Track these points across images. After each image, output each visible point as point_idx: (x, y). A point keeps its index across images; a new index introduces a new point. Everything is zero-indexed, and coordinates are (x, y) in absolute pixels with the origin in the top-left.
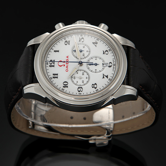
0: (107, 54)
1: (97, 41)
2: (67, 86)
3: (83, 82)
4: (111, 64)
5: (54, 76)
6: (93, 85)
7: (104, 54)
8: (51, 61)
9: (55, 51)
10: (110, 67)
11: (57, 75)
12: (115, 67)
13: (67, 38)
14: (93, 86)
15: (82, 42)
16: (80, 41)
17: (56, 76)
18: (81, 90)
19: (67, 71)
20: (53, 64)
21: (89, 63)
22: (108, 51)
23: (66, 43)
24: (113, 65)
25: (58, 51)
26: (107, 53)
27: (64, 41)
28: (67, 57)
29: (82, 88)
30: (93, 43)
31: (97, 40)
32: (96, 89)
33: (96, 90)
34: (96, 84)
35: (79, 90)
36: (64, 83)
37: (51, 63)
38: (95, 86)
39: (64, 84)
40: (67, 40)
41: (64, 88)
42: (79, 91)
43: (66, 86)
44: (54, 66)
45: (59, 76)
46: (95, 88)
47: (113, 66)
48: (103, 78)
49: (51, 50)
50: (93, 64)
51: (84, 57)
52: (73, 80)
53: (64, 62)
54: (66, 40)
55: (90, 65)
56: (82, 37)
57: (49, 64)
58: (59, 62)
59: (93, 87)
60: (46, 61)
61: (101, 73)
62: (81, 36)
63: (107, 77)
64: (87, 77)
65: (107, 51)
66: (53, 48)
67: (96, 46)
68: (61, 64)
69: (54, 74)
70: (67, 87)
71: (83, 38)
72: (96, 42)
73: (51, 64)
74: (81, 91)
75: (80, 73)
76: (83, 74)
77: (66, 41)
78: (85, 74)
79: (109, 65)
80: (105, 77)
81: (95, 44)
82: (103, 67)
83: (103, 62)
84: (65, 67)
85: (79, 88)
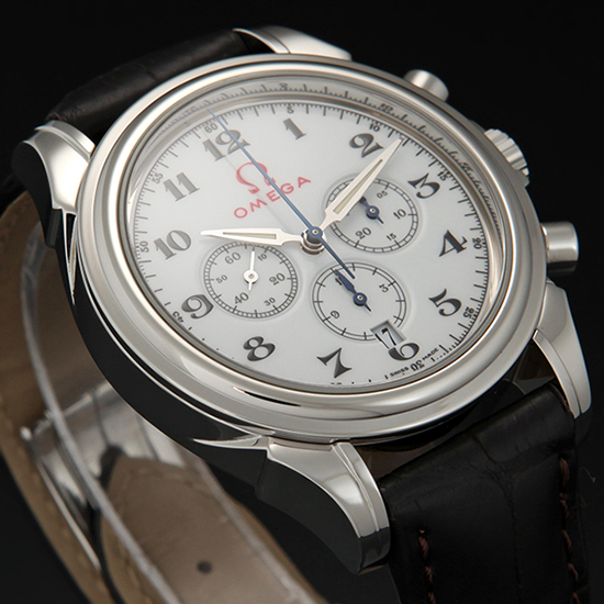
0: (442, 312)
1: (469, 246)
2: (174, 251)
3: (239, 300)
4: (408, 352)
5: (176, 182)
6: (260, 340)
7: (434, 300)
8: (235, 135)
9: (290, 124)
10: (395, 355)
11: (193, 189)
13: (384, 132)
14: (254, 343)
15: (419, 195)
16: (414, 184)
17: (183, 187)
18: (197, 314)
20: (223, 149)
21: (343, 272)
22: (462, 310)
23: (359, 141)
24: (414, 361)
25: (299, 134)
26: (449, 308)
27: (364, 127)
28: (302, 181)
29: (210, 307)
30: (449, 237)
31: (477, 241)
32: (250, 364)
34: (271, 348)
35: (194, 304)
36: (175, 236)
37: (226, 138)
38: (261, 352)
39: (169, 238)
40: (380, 137)
41: (152, 246)
43: (168, 247)
44: (219, 156)
45: (190, 198)
46: (253, 358)
47: (407, 364)
48: (325, 360)
49: (284, 108)
50: (350, 287)
51: (355, 238)
52: (220, 260)
53: (271, 182)
54: (372, 132)
55: (342, 280)
56: (437, 180)
57: (213, 136)
58: (253, 162)
60: (214, 118)
61: (337, 342)
62: (443, 176)
63: (340, 370)
64: (272, 300)
65: (457, 304)
66: (295, 108)
67: (443, 253)
68: (252, 175)
70: (170, 255)
71: (436, 187)
72: (460, 241)
73: (220, 142)
74: (194, 317)
75: (274, 266)
76: (275, 280)
77: (369, 138)
78: (286, 286)
79: (398, 347)
80: (332, 363)
81: (449, 246)
82: (369, 333)
83: (392, 321)
84: (253, 198)
85: (202, 298)
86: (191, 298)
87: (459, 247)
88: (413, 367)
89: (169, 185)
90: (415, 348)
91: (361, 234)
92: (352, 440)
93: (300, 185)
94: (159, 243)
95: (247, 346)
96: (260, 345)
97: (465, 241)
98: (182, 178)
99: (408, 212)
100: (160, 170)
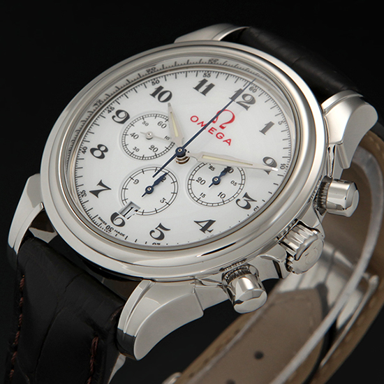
0: (152, 231)
1: (207, 234)
2: (157, 96)
3: (133, 135)
4: (118, 222)
5: (207, 84)
6: (106, 150)
7: (160, 226)
8: (252, 101)
9: (269, 125)
10: (114, 216)
11: (204, 93)
12: (104, 226)
14: (103, 148)
15: (238, 200)
16: (246, 195)
18: (116, 119)
19: (195, 119)
20: (239, 99)
22: (157, 241)
23: (269, 161)
24: (112, 226)
25: (264, 131)
26: (157, 234)
28: (229, 142)
29: (122, 122)
30: (211, 222)
32: (88, 151)
33: (85, 149)
34: (102, 157)
35: (122, 115)
36: (168, 94)
38: (98, 153)
39: (166, 92)
41: (157, 86)
42: (118, 112)
43: (159, 93)
44: (233, 98)
45: (198, 94)
46: (92, 150)
47: (109, 223)
48: (100, 184)
49: (281, 120)
50: (157, 183)
51: (196, 178)
52: (159, 119)
57: (247, 92)
59: (100, 146)
62: (257, 209)
63: (96, 193)
64: (138, 150)
65: (162, 237)
66: (284, 125)
67: (197, 222)
69: (211, 86)
70: (154, 95)
71: (248, 207)
72: (210, 229)
73: (244, 96)
74: (113, 117)
76: (152, 148)
78: (150, 154)
79: (120, 216)
80: (101, 188)
81: (203, 224)
82: (128, 202)
83: (141, 210)
85: (127, 117)
86: (126, 113)
87: (204, 229)
88: (109, 228)
89: (204, 82)
90: (123, 224)
91: (200, 180)
92: (44, 208)
93: (226, 141)
94: (160, 88)
96: (102, 152)
97: (210, 231)
99: (224, 199)
100: (213, 75)
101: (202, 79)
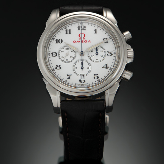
0: (94, 78)
1: (109, 68)
2: (58, 42)
3: (62, 57)
4: (83, 81)
6: (60, 66)
7: (95, 75)
8: (85, 27)
9: (96, 30)
10: (80, 81)
11: (70, 33)
12: (80, 85)
13: (111, 40)
14: (58, 66)
15: (107, 55)
16: (108, 52)
17: (68, 32)
18: (53, 56)
19: (74, 42)
20: (81, 29)
22: (98, 79)
23: (105, 39)
24: (82, 84)
25: (96, 33)
26: (96, 77)
27: (108, 37)
28: (89, 41)
29: (56, 55)
30: (106, 65)
31: (111, 68)
32: (55, 69)
34: (61, 68)
35: (54, 54)
37: (83, 27)
38: (58, 68)
39: (59, 40)
40: (109, 41)
41: (55, 40)
42: (52, 54)
43: (57, 41)
44: (79, 29)
45: (68, 35)
46: (56, 68)
47: (81, 83)
48: (68, 75)
49: (97, 27)
50: (82, 65)
51: (90, 56)
52: (65, 48)
55: (82, 63)
57: (81, 25)
61: (73, 73)
62: (114, 54)
63: (69, 78)
64: (68, 60)
65: (98, 77)
66: (99, 28)
67: (103, 67)
71: (112, 55)
72: (108, 67)
73: (81, 27)
74: (52, 56)
75: (73, 54)
76: (71, 57)
78: (72, 59)
80: (69, 76)
81: (105, 67)
82: (79, 74)
83: (85, 74)
84: (79, 40)
85: (56, 53)
86: (54, 52)
87: (107, 68)
88: (82, 85)
89: (66, 31)
90: (85, 81)
91: (92, 56)
92: (60, 92)
93: (89, 42)
94: (57, 40)
95: (57, 66)
96: (59, 67)
97: (109, 67)
98: (70, 30)
99: (104, 57)
100: (67, 27)
101: (65, 30)
